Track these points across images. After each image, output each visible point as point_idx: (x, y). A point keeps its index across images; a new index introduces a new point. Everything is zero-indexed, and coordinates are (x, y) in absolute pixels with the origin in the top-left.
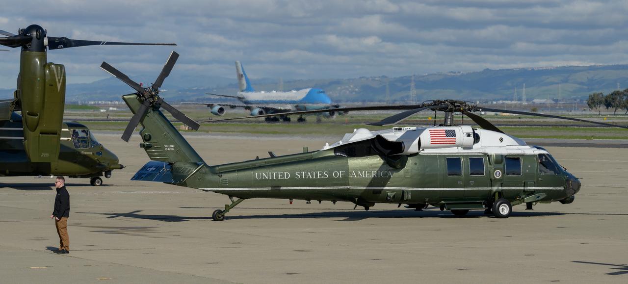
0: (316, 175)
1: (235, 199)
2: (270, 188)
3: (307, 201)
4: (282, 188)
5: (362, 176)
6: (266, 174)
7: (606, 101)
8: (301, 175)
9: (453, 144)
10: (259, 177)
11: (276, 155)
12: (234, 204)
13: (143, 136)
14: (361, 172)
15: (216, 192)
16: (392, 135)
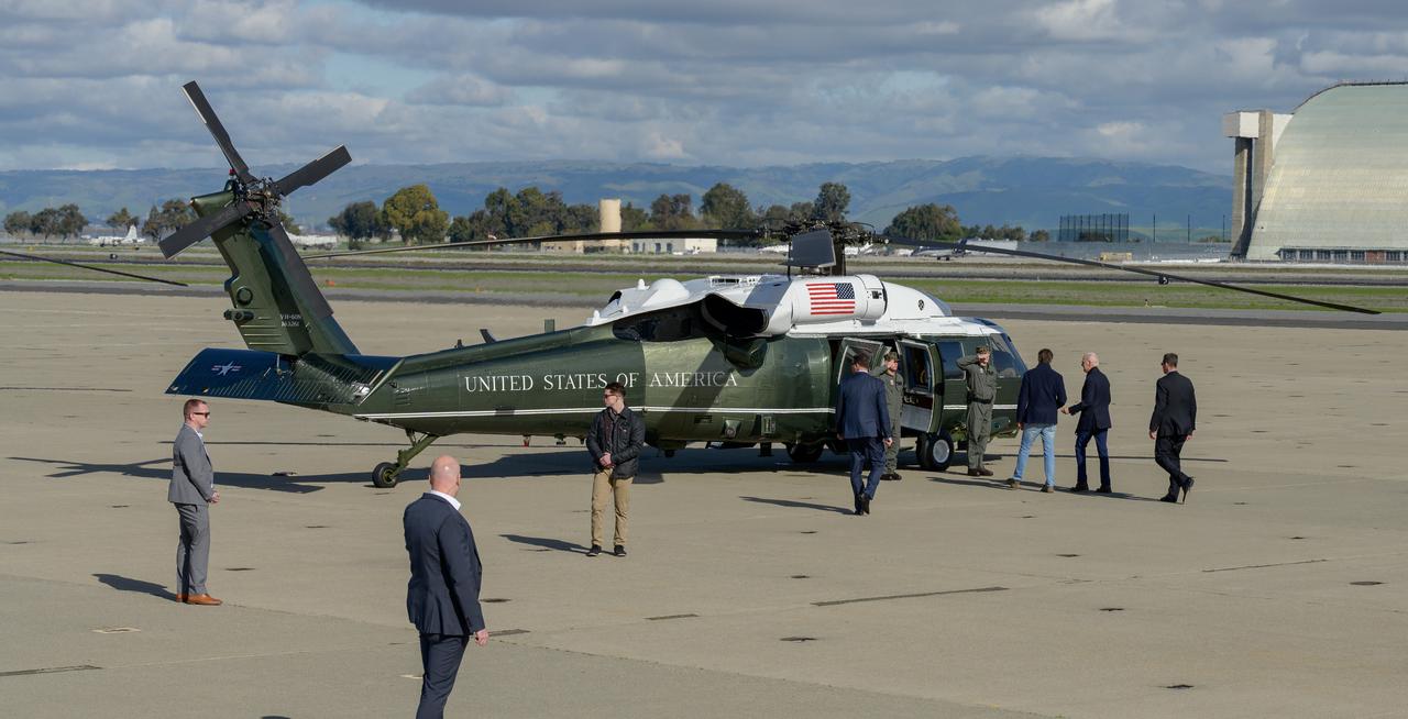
0: (585, 381)
1: (418, 436)
2: (493, 413)
3: (557, 440)
4: (517, 412)
5: (674, 383)
6: (487, 381)
7: (33, 223)
8: (555, 381)
9: (849, 314)
10: (471, 386)
11: (497, 337)
12: (417, 448)
13: (235, 294)
14: (672, 375)
15: (379, 421)
16: (738, 295)
